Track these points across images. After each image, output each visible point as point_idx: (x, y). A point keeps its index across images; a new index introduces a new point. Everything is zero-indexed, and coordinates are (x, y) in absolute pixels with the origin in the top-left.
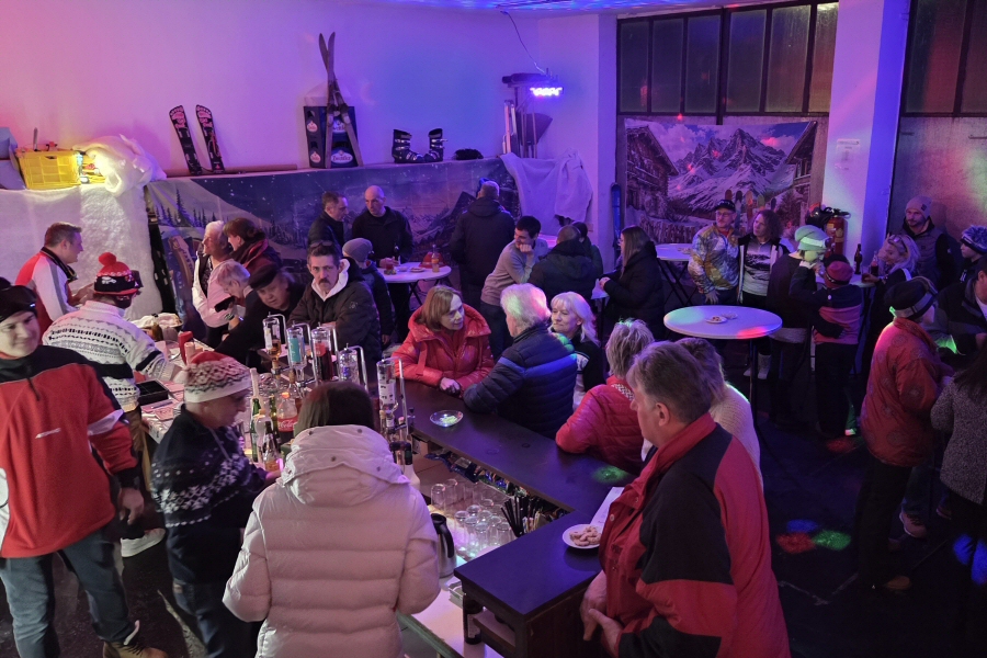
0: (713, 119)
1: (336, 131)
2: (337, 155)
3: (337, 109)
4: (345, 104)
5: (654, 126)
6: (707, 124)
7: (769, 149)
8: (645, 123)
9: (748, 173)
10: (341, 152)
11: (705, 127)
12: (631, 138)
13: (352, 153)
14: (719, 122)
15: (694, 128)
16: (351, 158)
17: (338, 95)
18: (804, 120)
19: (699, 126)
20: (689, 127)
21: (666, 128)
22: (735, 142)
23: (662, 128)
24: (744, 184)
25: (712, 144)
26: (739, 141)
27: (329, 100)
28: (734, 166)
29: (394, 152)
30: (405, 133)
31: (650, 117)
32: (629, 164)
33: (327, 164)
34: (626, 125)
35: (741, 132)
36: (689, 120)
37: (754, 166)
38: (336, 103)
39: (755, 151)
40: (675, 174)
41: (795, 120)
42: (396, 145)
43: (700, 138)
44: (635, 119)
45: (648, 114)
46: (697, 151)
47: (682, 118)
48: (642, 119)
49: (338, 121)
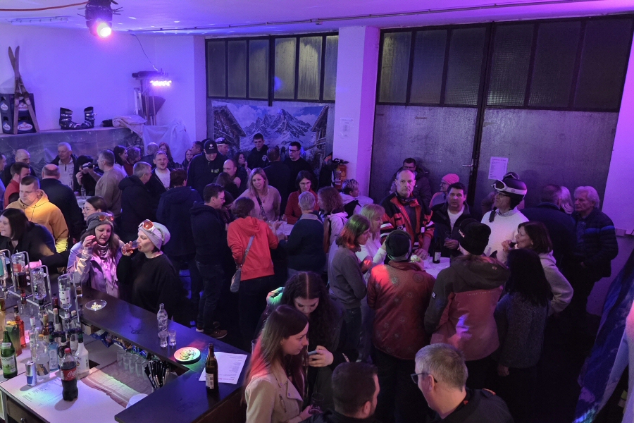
0: (267, 103)
1: (21, 110)
2: (22, 125)
3: (22, 95)
4: (26, 92)
5: (230, 106)
6: (263, 106)
7: (302, 123)
8: (224, 104)
9: (289, 136)
10: (24, 123)
11: (261, 107)
12: (216, 112)
13: (32, 123)
14: (270, 105)
15: (255, 108)
16: (32, 127)
17: (22, 86)
18: (321, 105)
19: (258, 107)
20: (252, 107)
21: (238, 107)
22: (280, 117)
23: (235, 107)
24: (286, 143)
25: (266, 118)
26: (282, 116)
27: (16, 89)
28: (280, 131)
29: (61, 122)
30: (68, 110)
31: (228, 100)
32: (215, 129)
33: (15, 131)
34: (213, 105)
35: (283, 111)
36: (251, 103)
37: (292, 132)
38: (21, 92)
39: (292, 123)
40: (244, 136)
41: (315, 105)
42: (61, 118)
43: (258, 114)
44: (218, 101)
45: (227, 98)
46: (257, 122)
47: (247, 101)
48: (223, 101)
49: (22, 103)
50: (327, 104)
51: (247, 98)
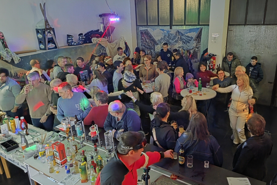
1: (48, 37)
2: (50, 45)
4: (51, 27)
7: (188, 37)
9: (181, 44)
10: (51, 44)
11: (166, 29)
12: (142, 33)
13: (55, 44)
14: (171, 28)
16: (55, 46)
17: (48, 24)
18: (198, 27)
22: (176, 34)
24: (180, 47)
25: (169, 35)
26: (178, 34)
28: (176, 42)
30: (71, 36)
31: (148, 27)
32: (141, 41)
33: (47, 48)
35: (178, 31)
36: (161, 27)
37: (183, 42)
38: (48, 27)
39: (183, 37)
40: (157, 44)
41: (195, 27)
42: (68, 40)
45: (147, 25)
46: (164, 37)
47: (158, 27)
48: (145, 27)
49: (49, 34)
50: (202, 26)
51: (158, 25)
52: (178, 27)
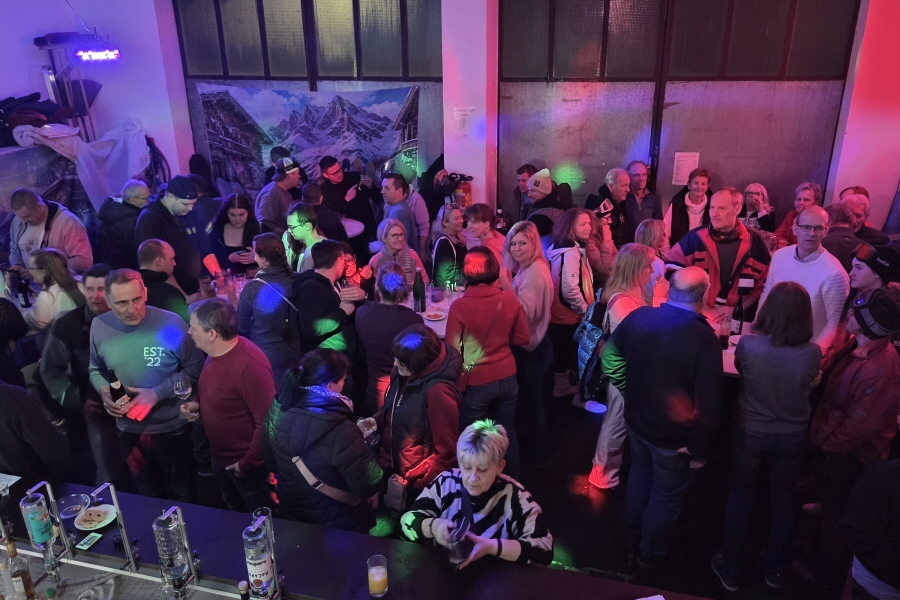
0: (306, 84)
5: (235, 92)
6: (300, 89)
7: (374, 116)
8: (222, 88)
9: (354, 141)
11: (298, 93)
12: (207, 104)
14: (313, 88)
15: (285, 94)
18: (405, 85)
19: (290, 92)
20: (279, 93)
21: (251, 93)
22: (334, 109)
23: (246, 93)
24: (350, 152)
25: (308, 111)
26: (338, 108)
28: (336, 133)
31: (228, 81)
32: (209, 133)
34: (200, 91)
35: (340, 99)
36: (277, 85)
37: (359, 134)
39: (357, 118)
41: (396, 85)
43: (292, 105)
44: (210, 83)
45: (225, 77)
46: (291, 118)
47: (268, 83)
48: (219, 84)
50: (417, 83)
51: (268, 77)
52: (336, 83)
